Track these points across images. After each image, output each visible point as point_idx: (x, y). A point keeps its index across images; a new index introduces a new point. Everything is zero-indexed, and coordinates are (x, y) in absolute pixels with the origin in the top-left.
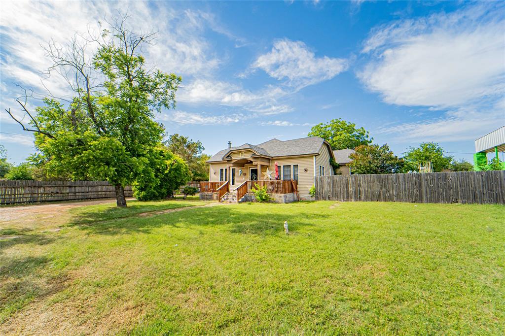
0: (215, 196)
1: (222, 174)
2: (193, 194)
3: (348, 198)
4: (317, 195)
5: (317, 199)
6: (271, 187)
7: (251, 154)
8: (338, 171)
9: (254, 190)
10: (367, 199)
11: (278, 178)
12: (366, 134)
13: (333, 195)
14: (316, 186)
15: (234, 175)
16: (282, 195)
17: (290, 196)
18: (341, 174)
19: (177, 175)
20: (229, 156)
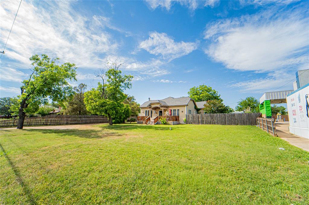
0: (144, 122)
1: (146, 113)
2: (134, 121)
3: (199, 123)
4: (187, 122)
5: (187, 123)
6: (168, 118)
7: (159, 105)
8: (199, 112)
9: (161, 119)
10: (206, 123)
11: (171, 115)
12: (216, 93)
13: (193, 122)
14: (186, 118)
15: (152, 113)
16: (172, 122)
17: (175, 122)
18: (200, 113)
19: (127, 113)
20: (150, 105)
